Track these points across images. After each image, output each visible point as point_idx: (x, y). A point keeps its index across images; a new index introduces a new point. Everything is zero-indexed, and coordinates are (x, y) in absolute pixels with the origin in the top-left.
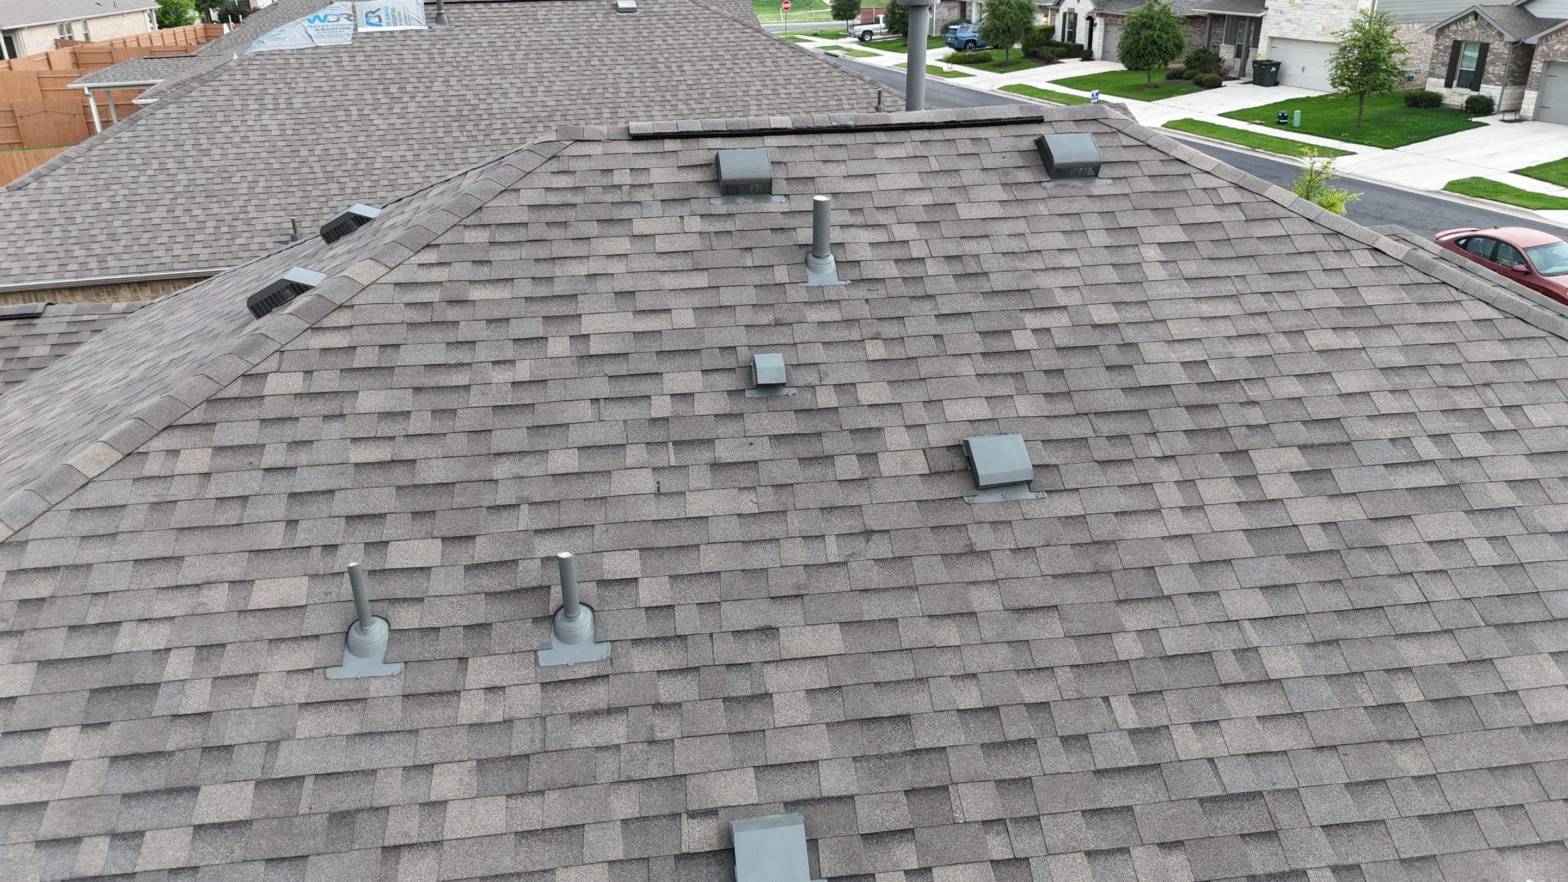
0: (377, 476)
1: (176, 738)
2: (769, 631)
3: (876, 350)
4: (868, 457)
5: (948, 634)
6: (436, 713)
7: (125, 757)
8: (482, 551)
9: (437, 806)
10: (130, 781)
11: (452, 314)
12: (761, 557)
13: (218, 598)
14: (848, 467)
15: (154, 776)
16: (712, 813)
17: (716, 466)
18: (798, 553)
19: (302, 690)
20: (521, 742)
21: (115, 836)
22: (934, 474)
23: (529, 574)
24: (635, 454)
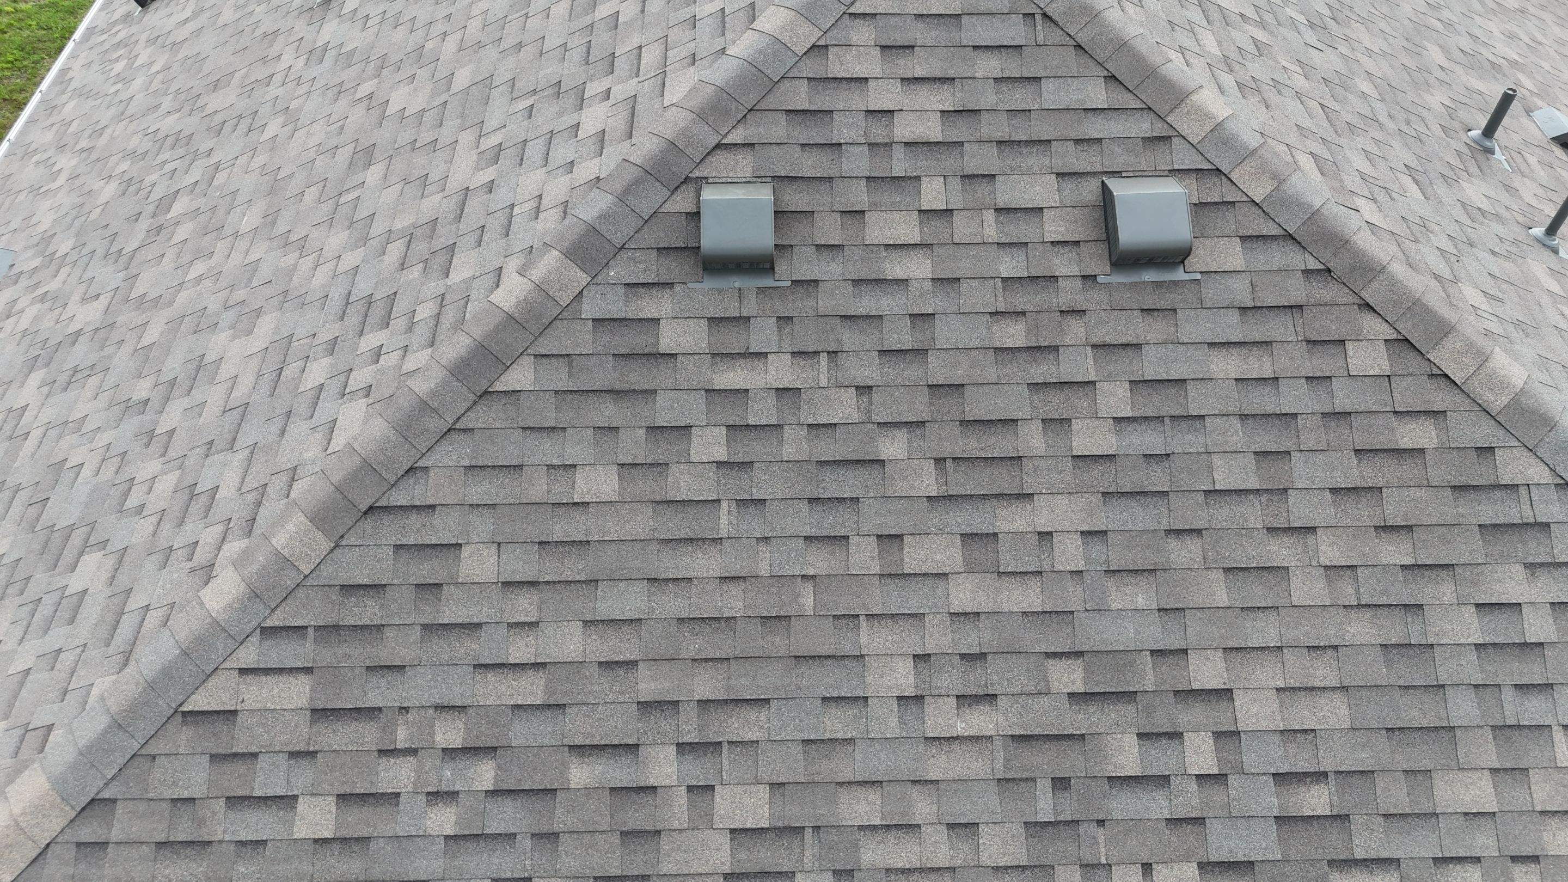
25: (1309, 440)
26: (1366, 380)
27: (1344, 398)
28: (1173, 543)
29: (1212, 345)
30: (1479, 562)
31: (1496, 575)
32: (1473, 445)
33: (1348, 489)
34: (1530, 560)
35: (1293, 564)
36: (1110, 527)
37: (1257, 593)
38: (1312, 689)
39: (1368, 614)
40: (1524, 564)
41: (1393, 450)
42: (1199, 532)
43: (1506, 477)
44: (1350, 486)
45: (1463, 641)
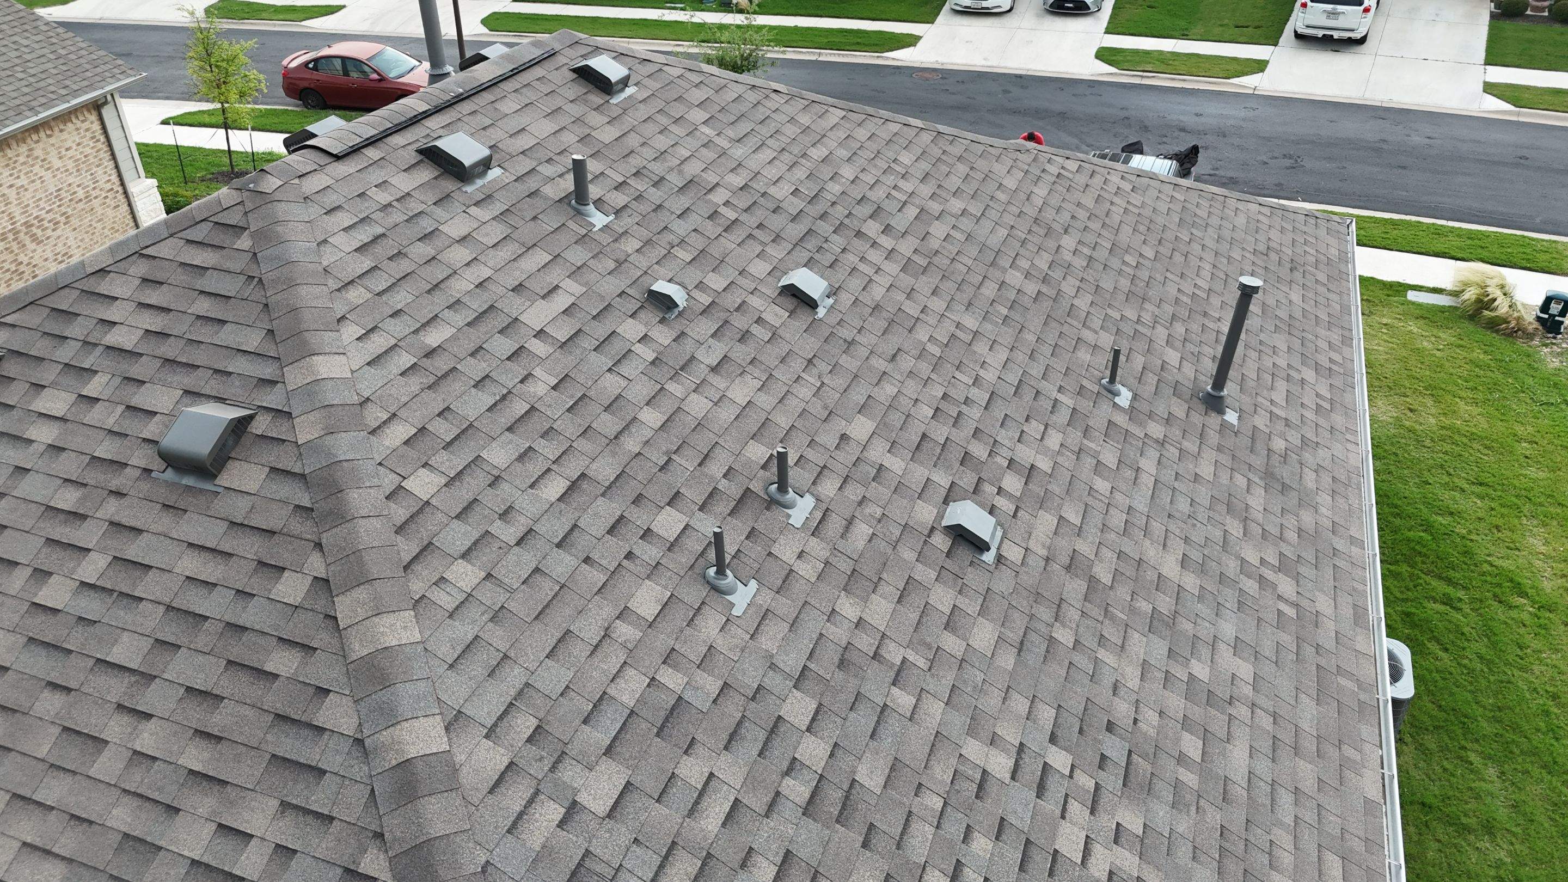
0: (578, 499)
1: (733, 709)
2: (844, 437)
3: (684, 255)
4: (759, 321)
5: (890, 389)
6: (798, 589)
7: (729, 742)
8: (695, 495)
9: (860, 623)
10: (750, 747)
11: (441, 364)
12: (794, 404)
13: (626, 631)
14: (761, 333)
15: (754, 736)
16: (933, 529)
17: (714, 369)
18: (804, 392)
19: (739, 635)
20: (845, 566)
21: (787, 773)
22: (792, 313)
23: (733, 490)
24: (673, 388)
25: (203, 640)
26: (278, 605)
27: (250, 615)
28: (47, 694)
29: (191, 545)
30: (249, 786)
31: (253, 803)
32: (316, 683)
33: (201, 692)
34: (288, 799)
35: (114, 740)
36: (14, 667)
37: (71, 756)
38: (48, 852)
39: (136, 802)
40: (282, 801)
41: (256, 669)
42: (68, 690)
43: (321, 719)
44: (202, 688)
45: (186, 853)
